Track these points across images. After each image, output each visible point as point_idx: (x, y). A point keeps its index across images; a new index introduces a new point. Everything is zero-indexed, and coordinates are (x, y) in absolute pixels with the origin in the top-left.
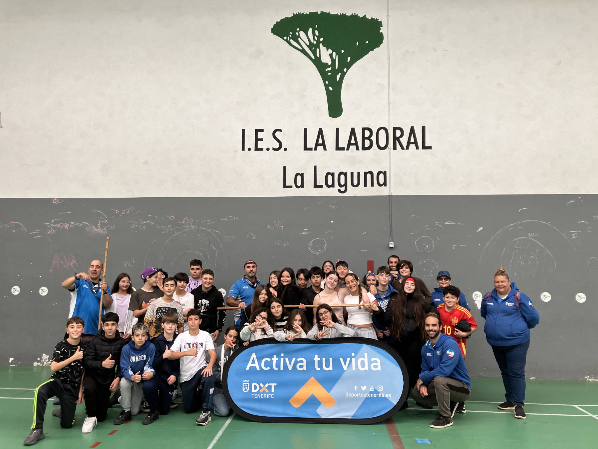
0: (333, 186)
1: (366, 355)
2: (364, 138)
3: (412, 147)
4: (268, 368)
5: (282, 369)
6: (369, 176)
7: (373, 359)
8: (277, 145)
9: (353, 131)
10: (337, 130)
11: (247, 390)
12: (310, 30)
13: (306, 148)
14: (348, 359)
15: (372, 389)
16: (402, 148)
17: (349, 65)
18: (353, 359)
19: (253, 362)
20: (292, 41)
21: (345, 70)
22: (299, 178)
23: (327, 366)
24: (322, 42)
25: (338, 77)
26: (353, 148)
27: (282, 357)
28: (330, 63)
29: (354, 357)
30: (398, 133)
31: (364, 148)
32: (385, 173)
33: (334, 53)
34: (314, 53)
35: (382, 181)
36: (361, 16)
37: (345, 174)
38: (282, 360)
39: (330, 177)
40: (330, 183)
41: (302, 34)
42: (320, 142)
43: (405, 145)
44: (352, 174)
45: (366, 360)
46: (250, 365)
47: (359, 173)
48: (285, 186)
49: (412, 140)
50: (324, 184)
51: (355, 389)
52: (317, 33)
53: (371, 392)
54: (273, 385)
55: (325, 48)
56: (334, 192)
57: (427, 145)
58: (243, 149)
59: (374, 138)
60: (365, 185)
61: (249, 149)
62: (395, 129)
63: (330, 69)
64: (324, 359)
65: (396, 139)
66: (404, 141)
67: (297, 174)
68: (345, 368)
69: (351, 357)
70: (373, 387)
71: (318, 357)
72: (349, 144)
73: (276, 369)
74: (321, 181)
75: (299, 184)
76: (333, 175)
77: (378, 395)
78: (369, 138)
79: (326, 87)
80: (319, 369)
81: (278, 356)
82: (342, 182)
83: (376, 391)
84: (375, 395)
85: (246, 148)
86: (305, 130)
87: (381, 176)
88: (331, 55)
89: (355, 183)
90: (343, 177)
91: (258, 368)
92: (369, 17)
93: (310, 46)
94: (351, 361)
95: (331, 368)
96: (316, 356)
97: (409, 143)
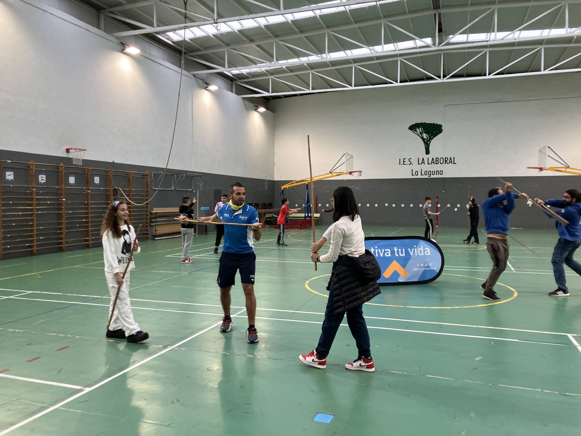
0: (427, 175)
2: (436, 161)
3: (450, 163)
6: (437, 172)
8: (410, 163)
9: (433, 159)
10: (428, 158)
12: (420, 128)
13: (419, 164)
16: (448, 164)
17: (432, 139)
20: (415, 132)
21: (431, 140)
22: (417, 172)
24: (424, 132)
25: (429, 142)
26: (433, 163)
28: (426, 138)
30: (446, 159)
31: (436, 164)
32: (442, 171)
33: (428, 135)
34: (421, 135)
35: (441, 173)
36: (436, 123)
37: (430, 171)
39: (426, 172)
40: (426, 174)
41: (418, 129)
42: (423, 162)
43: (448, 163)
44: (432, 171)
47: (434, 171)
48: (412, 175)
49: (451, 161)
50: (424, 174)
52: (422, 129)
55: (425, 134)
56: (427, 177)
57: (455, 163)
58: (400, 164)
59: (439, 161)
60: (436, 174)
61: (402, 164)
62: (445, 158)
63: (426, 140)
65: (446, 161)
66: (448, 161)
67: (416, 171)
72: (432, 162)
74: (423, 173)
75: (417, 174)
76: (427, 171)
78: (438, 161)
79: (425, 145)
82: (430, 174)
85: (401, 164)
86: (419, 158)
87: (441, 172)
88: (427, 136)
89: (433, 174)
90: (430, 172)
92: (438, 124)
93: (420, 133)
97: (450, 162)
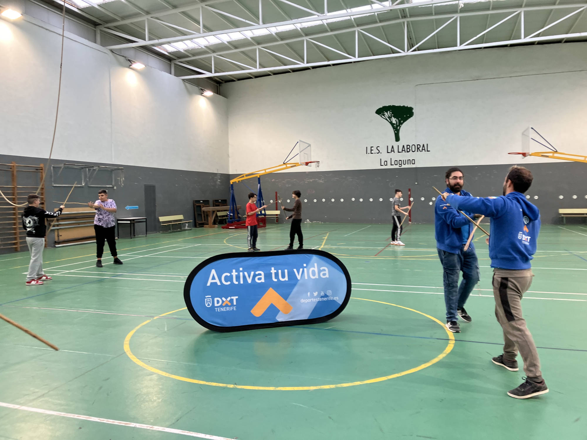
1: (316, 264)
4: (229, 283)
5: (242, 282)
7: (322, 269)
11: (210, 305)
14: (301, 270)
15: (322, 294)
18: (305, 269)
19: (214, 278)
23: (283, 276)
27: (241, 271)
29: (305, 267)
38: (241, 274)
45: (316, 269)
46: (210, 281)
51: (308, 295)
53: (322, 297)
54: (235, 298)
64: (280, 271)
68: (299, 277)
69: (303, 268)
70: (323, 292)
71: (275, 270)
73: (237, 283)
77: (328, 299)
80: (276, 280)
81: (238, 271)
83: (326, 296)
84: (325, 299)
91: (219, 284)
94: (303, 271)
95: (286, 279)
96: (273, 268)
